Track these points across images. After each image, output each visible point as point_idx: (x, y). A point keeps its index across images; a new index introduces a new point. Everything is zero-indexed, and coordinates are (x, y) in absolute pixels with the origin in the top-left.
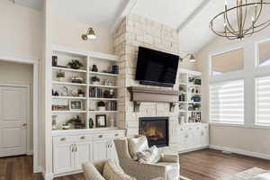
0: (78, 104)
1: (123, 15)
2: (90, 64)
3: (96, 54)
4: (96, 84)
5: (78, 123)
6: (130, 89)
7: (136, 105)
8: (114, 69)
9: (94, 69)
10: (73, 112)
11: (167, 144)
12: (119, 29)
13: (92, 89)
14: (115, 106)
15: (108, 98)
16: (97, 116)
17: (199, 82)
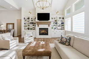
6: (37, 22)
11: (48, 35)
13: (31, 23)
14: (35, 26)
16: (33, 28)
17: (63, 18)
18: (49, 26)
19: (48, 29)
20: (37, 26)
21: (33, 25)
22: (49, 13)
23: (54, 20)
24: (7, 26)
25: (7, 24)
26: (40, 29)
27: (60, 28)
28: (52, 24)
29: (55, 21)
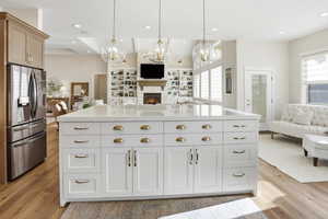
0: (122, 88)
2: (125, 72)
3: (127, 68)
4: (128, 80)
5: (121, 95)
6: (139, 82)
7: (142, 89)
8: (136, 73)
9: (128, 74)
10: (119, 91)
13: (126, 83)
14: (136, 88)
16: (130, 92)
17: (191, 74)
18: (163, 88)
19: (160, 94)
20: (139, 88)
21: (131, 87)
22: (163, 66)
23: (172, 77)
24: (72, 88)
25: (73, 84)
26: (145, 94)
27: (186, 92)
28: (169, 85)
29: (176, 79)
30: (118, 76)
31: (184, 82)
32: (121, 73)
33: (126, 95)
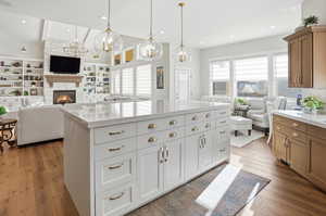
0: (19, 84)
1: (43, 38)
2: (24, 64)
3: (27, 59)
4: (29, 74)
5: (18, 93)
6: (47, 77)
7: (51, 85)
8: (41, 66)
9: (29, 66)
10: (15, 88)
12: (42, 45)
13: (26, 77)
14: (42, 85)
15: (38, 81)
16: (32, 90)
17: (108, 70)
18: (78, 85)
19: (74, 91)
20: (46, 84)
21: (34, 83)
23: (87, 72)
26: (55, 92)
28: (84, 81)
29: (91, 74)
30: (13, 68)
31: (100, 78)
32: (17, 64)
33: (26, 93)
